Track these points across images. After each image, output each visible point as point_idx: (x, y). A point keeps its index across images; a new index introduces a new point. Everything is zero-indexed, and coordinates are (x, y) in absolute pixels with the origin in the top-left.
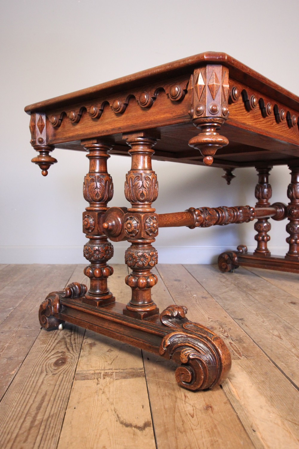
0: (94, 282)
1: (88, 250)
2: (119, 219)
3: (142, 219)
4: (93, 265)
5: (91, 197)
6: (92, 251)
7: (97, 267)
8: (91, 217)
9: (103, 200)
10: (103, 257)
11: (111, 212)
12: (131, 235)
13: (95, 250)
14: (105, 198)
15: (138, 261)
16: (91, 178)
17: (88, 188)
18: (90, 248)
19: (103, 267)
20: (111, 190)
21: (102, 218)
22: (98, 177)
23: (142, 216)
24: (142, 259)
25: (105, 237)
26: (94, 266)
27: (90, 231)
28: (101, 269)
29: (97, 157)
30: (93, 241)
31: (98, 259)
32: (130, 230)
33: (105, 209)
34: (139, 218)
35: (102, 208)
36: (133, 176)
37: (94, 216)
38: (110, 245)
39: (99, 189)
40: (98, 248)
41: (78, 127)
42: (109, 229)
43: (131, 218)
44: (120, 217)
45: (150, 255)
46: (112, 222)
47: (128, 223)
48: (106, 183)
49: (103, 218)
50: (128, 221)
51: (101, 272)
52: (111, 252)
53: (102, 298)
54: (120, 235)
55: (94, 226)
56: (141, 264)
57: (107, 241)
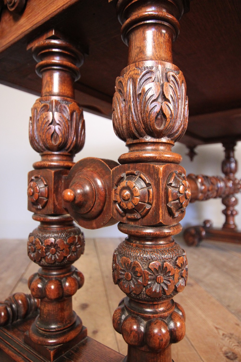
0: (47, 305)
1: (34, 245)
2: (99, 183)
3: (161, 177)
4: (46, 272)
5: (43, 142)
6: (42, 248)
7: (52, 278)
8: (42, 180)
9: (66, 148)
10: (65, 257)
11: (80, 168)
12: (129, 216)
13: (48, 245)
14: (69, 144)
15: (149, 283)
16: (43, 105)
17: (37, 123)
18: (38, 240)
19: (64, 277)
20: (81, 131)
21: (63, 181)
22: (57, 102)
23: (161, 168)
24: (161, 276)
25: (68, 218)
26: (46, 274)
27: (40, 207)
28: (60, 281)
29: (55, 68)
30: (45, 226)
31: (55, 263)
32: (130, 206)
33: (70, 164)
34: (153, 174)
35: (65, 162)
36: (136, 72)
37: (46, 179)
38: (77, 232)
39: (58, 124)
40: (55, 240)
41: (23, 20)
42: (76, 202)
43: (131, 176)
44: (101, 178)
45: (177, 265)
46: (82, 187)
47: (124, 188)
48: (72, 115)
49: (65, 182)
50: (124, 184)
51: (60, 286)
52: (81, 246)
53: (62, 339)
54: (101, 216)
55: (48, 198)
56: (158, 290)
57: (73, 225)
